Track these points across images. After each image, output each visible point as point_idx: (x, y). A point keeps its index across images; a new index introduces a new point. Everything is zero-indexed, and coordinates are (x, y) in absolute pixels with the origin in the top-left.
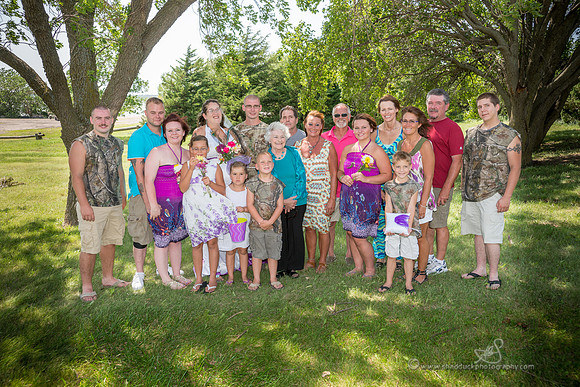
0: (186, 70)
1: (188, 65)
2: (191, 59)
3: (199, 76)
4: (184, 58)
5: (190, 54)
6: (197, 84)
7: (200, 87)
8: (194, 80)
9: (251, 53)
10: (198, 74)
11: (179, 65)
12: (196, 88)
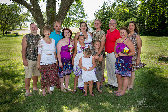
0: (103, 10)
1: (104, 9)
2: (106, 6)
3: (108, 13)
4: (103, 5)
5: (105, 4)
6: (107, 16)
7: (109, 17)
8: (106, 14)
9: (129, 3)
10: (108, 12)
11: (101, 8)
12: (107, 17)
